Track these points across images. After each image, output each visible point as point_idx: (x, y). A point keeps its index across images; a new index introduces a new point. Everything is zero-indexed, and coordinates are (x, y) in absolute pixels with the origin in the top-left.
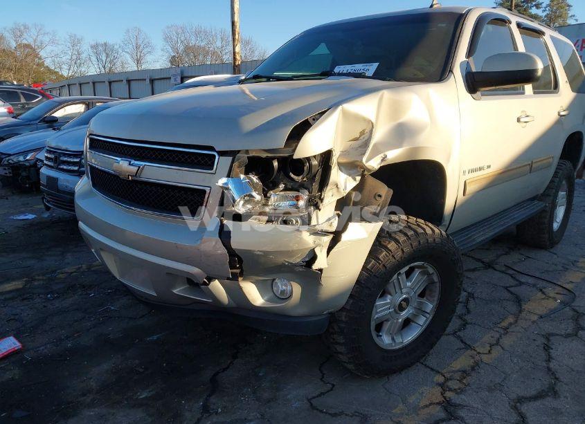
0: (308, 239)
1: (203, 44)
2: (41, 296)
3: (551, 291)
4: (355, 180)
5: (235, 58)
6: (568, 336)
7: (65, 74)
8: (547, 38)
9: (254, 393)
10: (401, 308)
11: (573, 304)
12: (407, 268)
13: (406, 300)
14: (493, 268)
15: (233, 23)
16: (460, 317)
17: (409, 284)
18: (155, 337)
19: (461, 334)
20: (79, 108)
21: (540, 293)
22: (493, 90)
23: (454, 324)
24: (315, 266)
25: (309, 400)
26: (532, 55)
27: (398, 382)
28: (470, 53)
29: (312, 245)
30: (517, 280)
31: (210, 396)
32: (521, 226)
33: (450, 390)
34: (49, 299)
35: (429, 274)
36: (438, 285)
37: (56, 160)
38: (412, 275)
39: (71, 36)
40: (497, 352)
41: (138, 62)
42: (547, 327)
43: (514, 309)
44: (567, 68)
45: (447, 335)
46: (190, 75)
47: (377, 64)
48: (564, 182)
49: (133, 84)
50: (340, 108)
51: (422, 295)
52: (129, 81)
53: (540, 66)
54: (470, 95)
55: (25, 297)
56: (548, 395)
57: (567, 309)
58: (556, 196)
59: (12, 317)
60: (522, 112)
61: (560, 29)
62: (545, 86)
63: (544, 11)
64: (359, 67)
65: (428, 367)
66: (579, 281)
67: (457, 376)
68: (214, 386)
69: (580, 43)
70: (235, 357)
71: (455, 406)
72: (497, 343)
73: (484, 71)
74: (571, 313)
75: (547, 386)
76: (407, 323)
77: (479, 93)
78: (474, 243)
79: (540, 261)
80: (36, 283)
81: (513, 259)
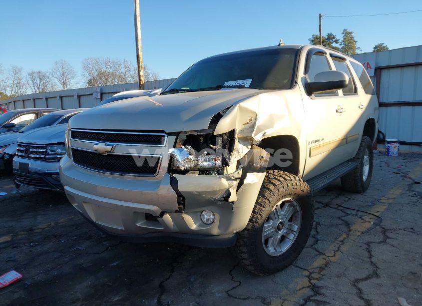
0: (225, 183)
1: (111, 71)
2: (26, 244)
3: (366, 218)
4: (248, 148)
5: (140, 80)
6: (380, 242)
7: (9, 95)
8: (348, 62)
9: (190, 291)
10: (279, 229)
11: (381, 224)
12: (280, 202)
13: (281, 223)
14: (330, 206)
15: (138, 56)
16: (313, 237)
17: (283, 213)
18: (115, 264)
19: (316, 246)
20: (31, 117)
21: (360, 219)
22: (322, 93)
23: (310, 241)
24: (230, 200)
25: (227, 292)
26: (341, 72)
27: (280, 277)
28: (306, 72)
29: (227, 186)
30: (345, 213)
31: (161, 295)
32: (344, 178)
33: (314, 279)
34: (32, 246)
35: (294, 206)
36: (300, 213)
37: (26, 152)
38: (284, 207)
39: (13, 67)
40: (338, 255)
41: (64, 84)
42: (367, 238)
43: (346, 230)
44: (361, 79)
45: (306, 247)
46: (115, 91)
47: (251, 80)
48: (366, 150)
49: (64, 99)
50: (238, 105)
51: (290, 220)
52: (61, 98)
53: (347, 78)
54: (308, 97)
55: (15, 246)
56: (373, 277)
57: (378, 227)
58: (363, 158)
59: (8, 259)
60: (339, 106)
61: (353, 56)
62: (350, 91)
63: (340, 45)
64: (240, 82)
65: (298, 267)
66: (382, 210)
67: (317, 271)
68: (162, 289)
69: (366, 64)
70: (172, 271)
71: (318, 287)
72: (338, 250)
73: (315, 82)
74: (381, 229)
75: (372, 272)
76: (283, 238)
77: (313, 95)
78: (318, 187)
79: (358, 200)
80: (20, 237)
81: (340, 200)
